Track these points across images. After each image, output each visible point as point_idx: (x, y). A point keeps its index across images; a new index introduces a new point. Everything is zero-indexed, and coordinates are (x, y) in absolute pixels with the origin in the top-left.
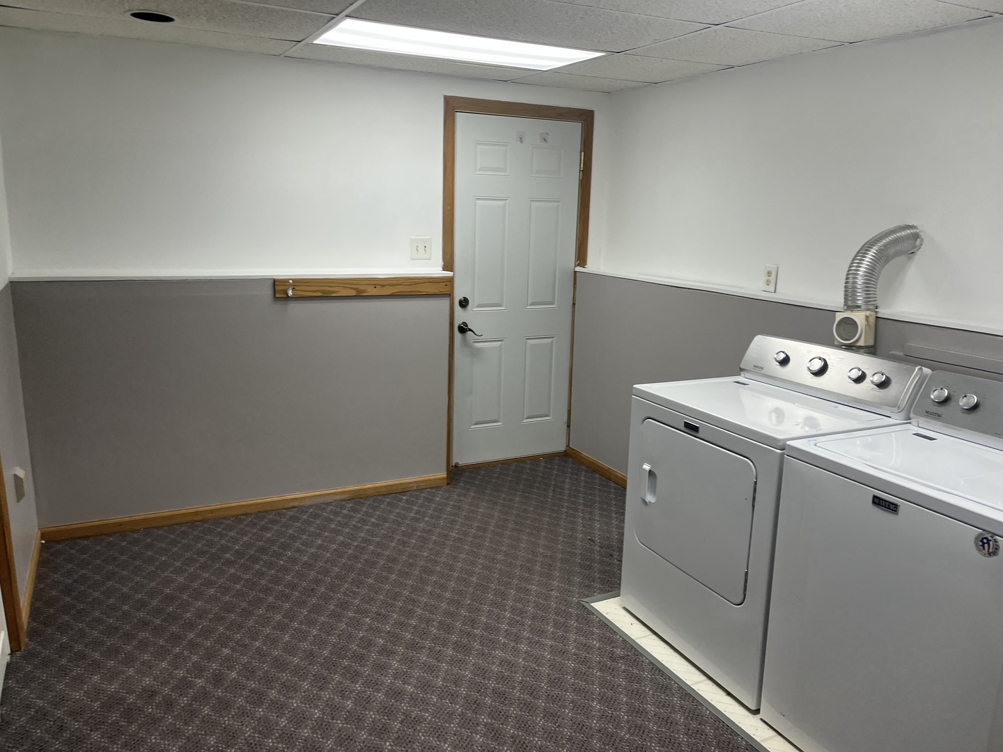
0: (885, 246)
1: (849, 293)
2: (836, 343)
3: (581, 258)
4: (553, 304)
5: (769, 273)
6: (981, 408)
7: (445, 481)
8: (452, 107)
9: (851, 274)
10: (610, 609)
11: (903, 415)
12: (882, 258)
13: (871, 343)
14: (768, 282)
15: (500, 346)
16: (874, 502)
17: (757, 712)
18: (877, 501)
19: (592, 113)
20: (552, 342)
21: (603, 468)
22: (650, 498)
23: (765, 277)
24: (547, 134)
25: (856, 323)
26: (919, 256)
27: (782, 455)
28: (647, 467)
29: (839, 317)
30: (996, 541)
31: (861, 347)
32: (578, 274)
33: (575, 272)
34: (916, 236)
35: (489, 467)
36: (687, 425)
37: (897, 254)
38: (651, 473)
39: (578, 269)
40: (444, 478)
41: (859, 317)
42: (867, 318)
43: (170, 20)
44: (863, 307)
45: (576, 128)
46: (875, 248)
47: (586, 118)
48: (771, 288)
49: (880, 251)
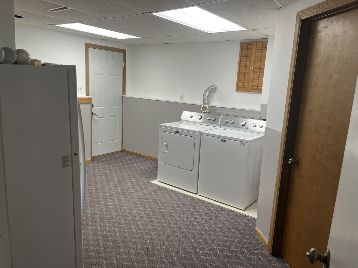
0: (210, 90)
1: (204, 101)
2: (202, 112)
3: (124, 92)
4: (117, 106)
5: (181, 97)
6: (234, 123)
7: (91, 161)
8: (88, 46)
9: (204, 96)
10: (155, 182)
11: (219, 126)
12: (210, 93)
13: (209, 112)
14: (181, 99)
15: (103, 119)
16: (221, 141)
17: (197, 194)
18: (222, 141)
19: (125, 50)
20: (117, 117)
21: (135, 153)
22: (166, 151)
23: (180, 98)
24: (114, 56)
25: (206, 107)
26: (216, 92)
27: (201, 135)
28: (165, 144)
29: (202, 106)
30: (244, 143)
31: (207, 113)
32: (124, 97)
33: (123, 97)
34: (216, 88)
35: (101, 156)
36: (176, 132)
37: (212, 92)
38: (166, 145)
39: (123, 96)
40: (90, 160)
41: (207, 106)
42: (208, 106)
43: (22, 17)
44: (207, 104)
45: (121, 54)
46: (209, 90)
47: (124, 52)
48: (182, 100)
49: (209, 91)
